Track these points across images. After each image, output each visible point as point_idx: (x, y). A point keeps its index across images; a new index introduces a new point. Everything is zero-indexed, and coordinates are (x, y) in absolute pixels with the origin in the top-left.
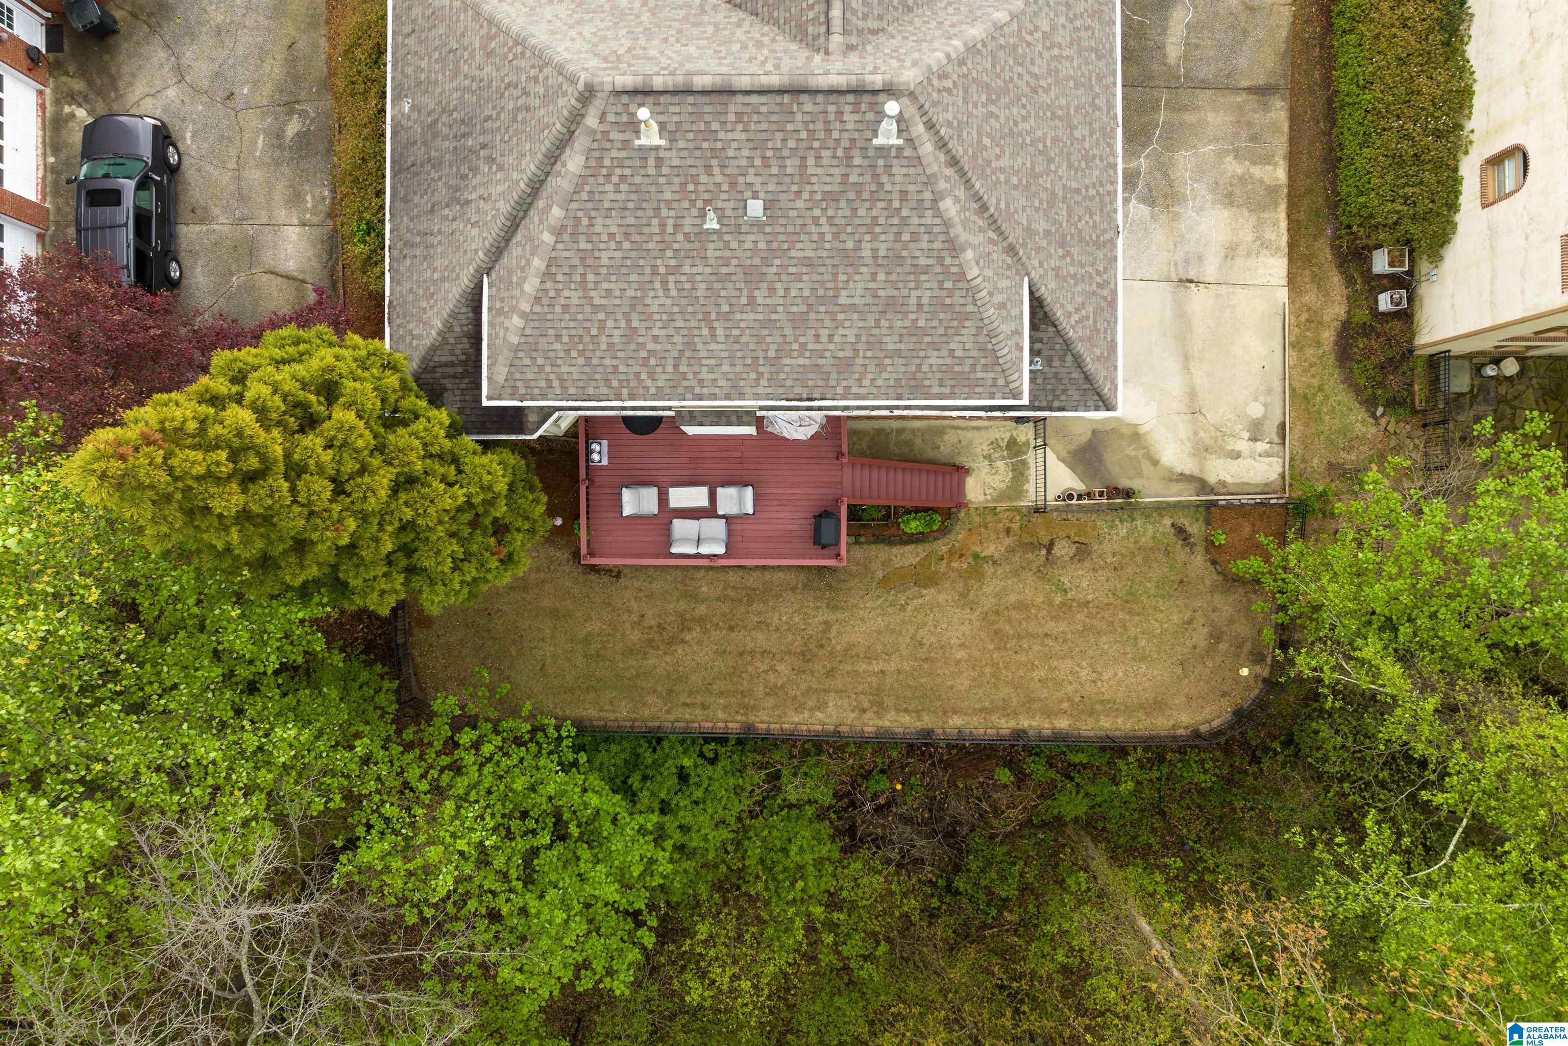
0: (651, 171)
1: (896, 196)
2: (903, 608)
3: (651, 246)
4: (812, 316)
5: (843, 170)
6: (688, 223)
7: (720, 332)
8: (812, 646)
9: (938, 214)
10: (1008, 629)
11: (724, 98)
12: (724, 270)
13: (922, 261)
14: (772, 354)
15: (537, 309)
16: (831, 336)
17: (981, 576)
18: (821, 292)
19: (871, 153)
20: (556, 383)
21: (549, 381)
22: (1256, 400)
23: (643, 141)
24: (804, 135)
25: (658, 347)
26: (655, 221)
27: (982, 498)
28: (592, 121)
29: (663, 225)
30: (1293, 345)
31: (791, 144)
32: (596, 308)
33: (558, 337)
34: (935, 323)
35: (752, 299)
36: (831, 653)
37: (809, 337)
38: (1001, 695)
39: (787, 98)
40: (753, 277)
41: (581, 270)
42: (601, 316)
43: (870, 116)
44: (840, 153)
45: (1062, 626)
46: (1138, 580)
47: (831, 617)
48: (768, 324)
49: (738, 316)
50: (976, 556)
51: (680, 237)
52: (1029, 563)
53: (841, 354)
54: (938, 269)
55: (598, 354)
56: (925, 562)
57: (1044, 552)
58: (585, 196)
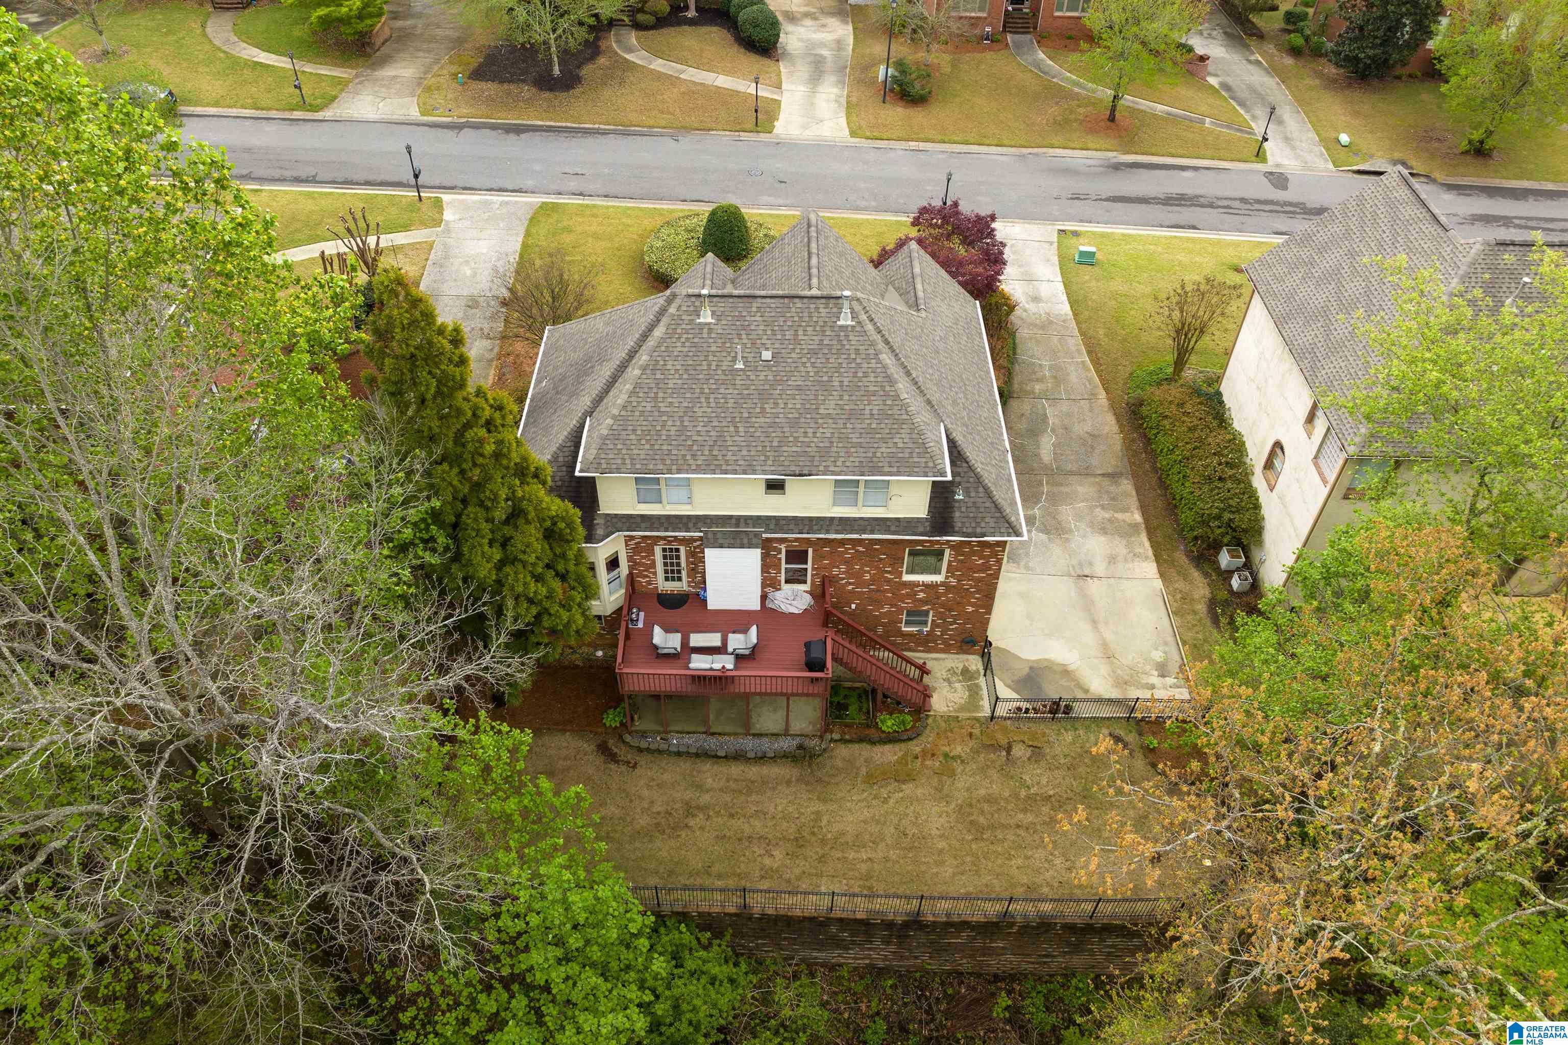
0: (705, 335)
1: (852, 352)
2: (885, 801)
3: (701, 376)
4: (803, 420)
5: (820, 338)
6: (725, 365)
7: (741, 429)
8: (804, 834)
9: (879, 361)
10: (982, 820)
11: (750, 300)
12: (746, 392)
13: (872, 388)
14: (775, 444)
15: (623, 413)
16: (814, 433)
17: (952, 774)
18: (808, 406)
19: (836, 329)
20: (628, 461)
21: (623, 459)
22: (1156, 649)
23: (702, 320)
24: (796, 319)
25: (700, 438)
26: (704, 363)
27: (946, 709)
28: (672, 310)
29: (709, 365)
30: (1175, 613)
31: (789, 323)
32: (661, 413)
33: (634, 430)
34: (883, 426)
35: (763, 408)
36: (822, 840)
37: (800, 433)
38: (984, 881)
39: (786, 300)
40: (764, 396)
41: (655, 390)
42: (665, 418)
43: (835, 310)
44: (818, 328)
45: (1030, 818)
46: (1090, 778)
47: (822, 807)
48: (773, 425)
49: (754, 420)
50: (946, 755)
51: (719, 372)
52: (993, 762)
53: (821, 445)
54: (882, 393)
55: (659, 442)
56: (902, 761)
57: (1004, 753)
58: (663, 349)
